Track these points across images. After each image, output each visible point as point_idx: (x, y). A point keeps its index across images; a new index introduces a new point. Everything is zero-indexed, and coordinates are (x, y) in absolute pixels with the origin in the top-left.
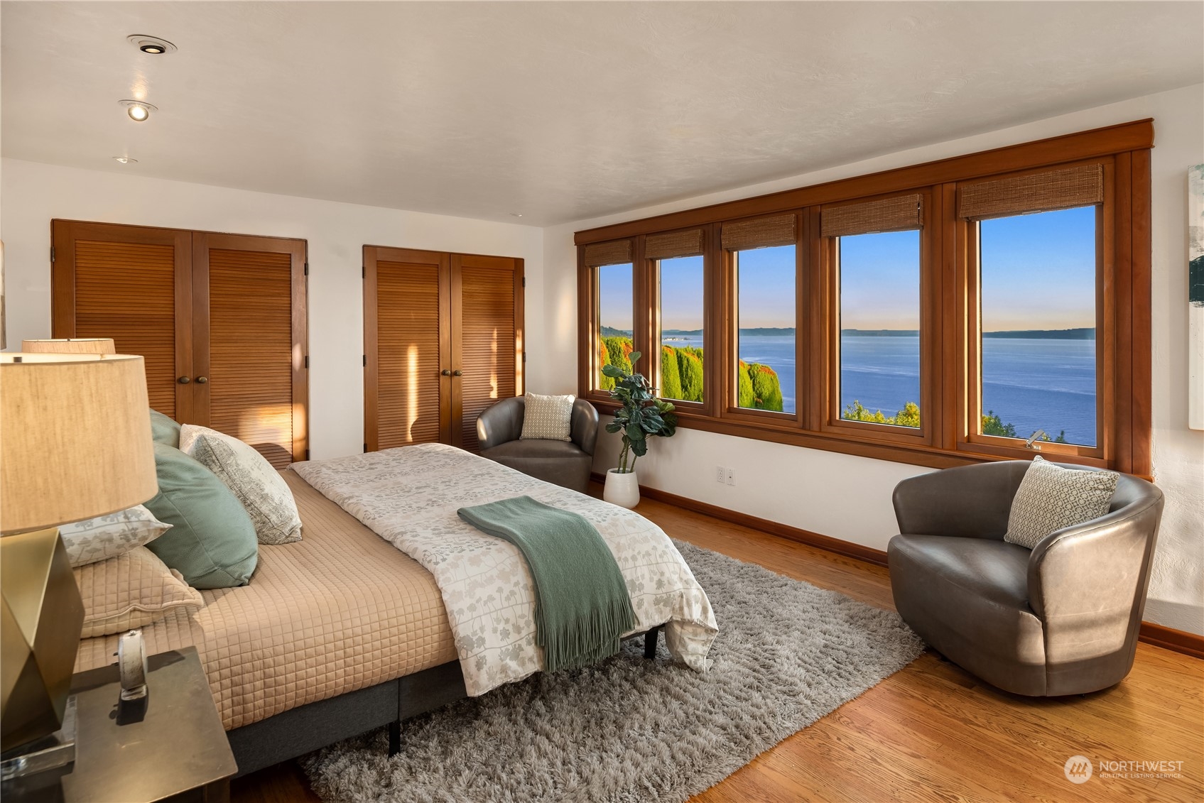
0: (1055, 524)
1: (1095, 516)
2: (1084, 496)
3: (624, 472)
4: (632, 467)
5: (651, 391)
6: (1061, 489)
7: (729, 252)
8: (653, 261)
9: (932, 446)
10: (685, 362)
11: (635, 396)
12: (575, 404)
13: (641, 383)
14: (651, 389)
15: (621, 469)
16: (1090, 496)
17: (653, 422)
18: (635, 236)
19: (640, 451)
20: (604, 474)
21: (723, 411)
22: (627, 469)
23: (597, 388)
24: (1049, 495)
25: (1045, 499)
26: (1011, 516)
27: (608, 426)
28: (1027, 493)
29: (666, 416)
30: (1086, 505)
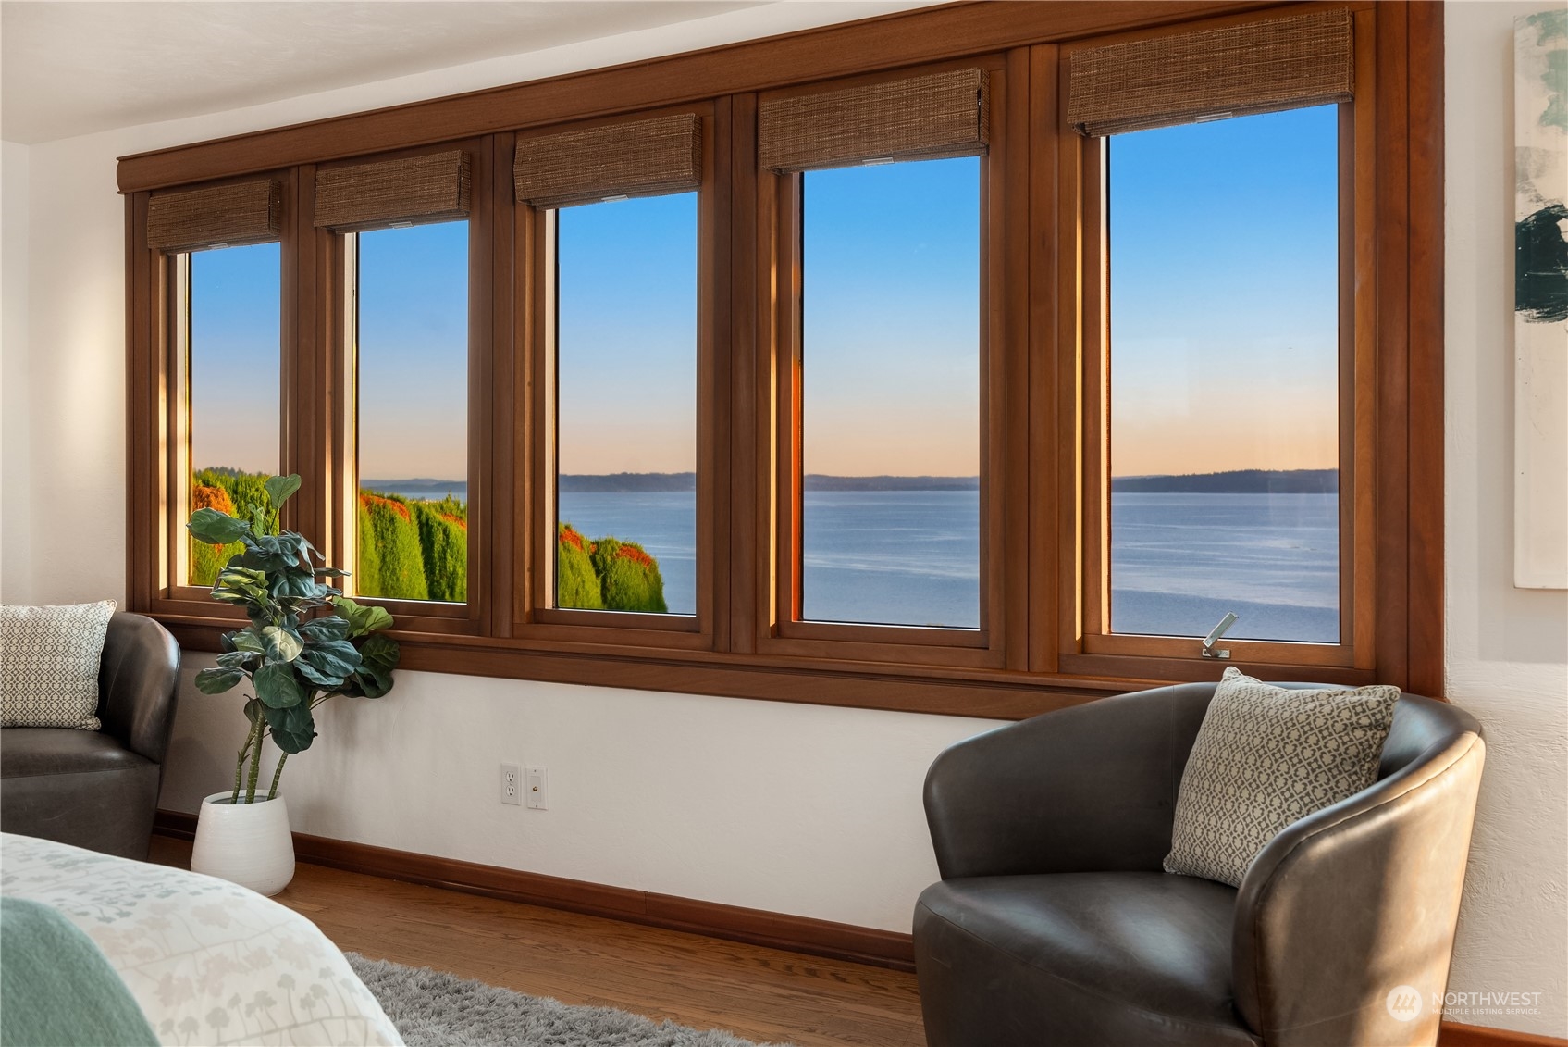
0: (1274, 817)
1: (1353, 789)
2: (1332, 745)
3: (250, 800)
4: (275, 784)
5: (329, 580)
6: (1285, 734)
7: (533, 209)
8: (336, 235)
9: (1005, 669)
10: (439, 536)
11: (280, 591)
12: (114, 627)
13: (297, 554)
14: (328, 573)
15: (243, 793)
16: (1344, 743)
17: (330, 658)
18: (287, 169)
19: (296, 737)
20: (189, 811)
21: (517, 620)
22: (258, 792)
23: (182, 580)
24: (1261, 752)
25: (1251, 760)
26: (1179, 811)
27: (202, 676)
28: (1213, 753)
29: (369, 643)
30: (1336, 766)
